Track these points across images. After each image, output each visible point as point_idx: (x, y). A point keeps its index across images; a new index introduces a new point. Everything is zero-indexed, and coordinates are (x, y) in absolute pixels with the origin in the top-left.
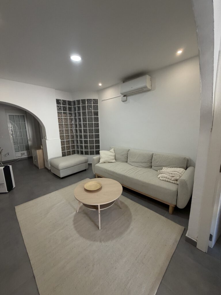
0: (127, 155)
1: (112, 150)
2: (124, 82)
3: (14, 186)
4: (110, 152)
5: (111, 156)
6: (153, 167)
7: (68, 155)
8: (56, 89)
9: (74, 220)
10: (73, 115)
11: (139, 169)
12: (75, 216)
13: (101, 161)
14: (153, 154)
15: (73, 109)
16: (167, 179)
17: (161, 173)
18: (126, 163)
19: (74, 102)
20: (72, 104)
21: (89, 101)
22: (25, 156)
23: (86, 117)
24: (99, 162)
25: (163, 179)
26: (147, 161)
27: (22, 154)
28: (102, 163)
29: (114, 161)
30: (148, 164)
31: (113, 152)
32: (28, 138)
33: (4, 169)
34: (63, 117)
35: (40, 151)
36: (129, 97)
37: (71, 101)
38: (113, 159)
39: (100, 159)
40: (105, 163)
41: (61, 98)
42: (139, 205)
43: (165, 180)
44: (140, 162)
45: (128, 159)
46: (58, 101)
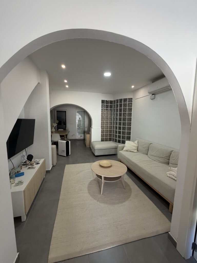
0: (148, 148)
1: (136, 142)
2: (153, 82)
3: (70, 154)
4: (134, 143)
5: (134, 146)
6: (170, 164)
7: (105, 141)
8: (102, 93)
9: (90, 183)
10: (113, 111)
11: (155, 162)
12: (92, 181)
13: (125, 149)
14: (172, 151)
15: (113, 106)
16: (173, 177)
17: (171, 170)
18: (146, 155)
19: (114, 101)
20: (113, 102)
21: (125, 100)
22: (82, 138)
23: (122, 113)
24: (123, 149)
25: (170, 176)
26: (164, 157)
27: (81, 136)
28: (124, 151)
29: (136, 151)
30: (166, 160)
31: (137, 143)
32: (86, 126)
33: (66, 142)
34: (105, 113)
35: (89, 135)
36: (157, 95)
37: (113, 101)
38: (135, 150)
39: (124, 147)
40: (127, 151)
41: (105, 99)
42: (142, 192)
43: (172, 177)
44: (158, 157)
45: (149, 152)
46: (103, 102)
